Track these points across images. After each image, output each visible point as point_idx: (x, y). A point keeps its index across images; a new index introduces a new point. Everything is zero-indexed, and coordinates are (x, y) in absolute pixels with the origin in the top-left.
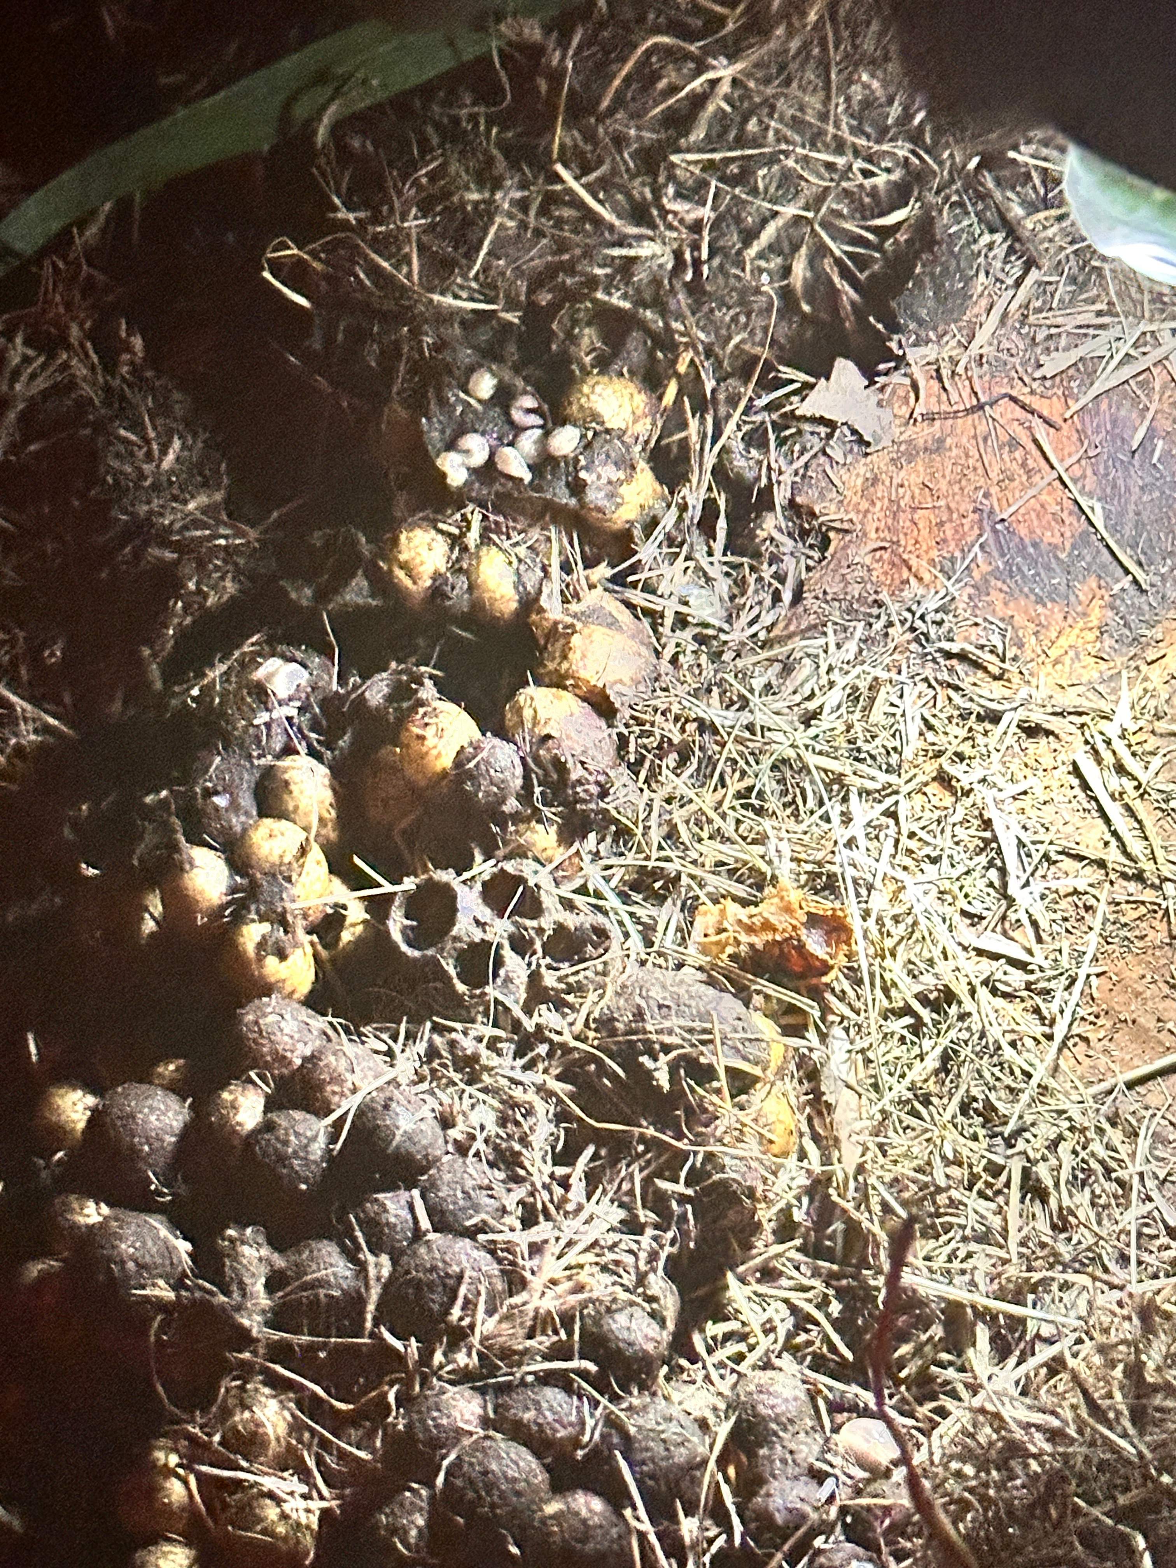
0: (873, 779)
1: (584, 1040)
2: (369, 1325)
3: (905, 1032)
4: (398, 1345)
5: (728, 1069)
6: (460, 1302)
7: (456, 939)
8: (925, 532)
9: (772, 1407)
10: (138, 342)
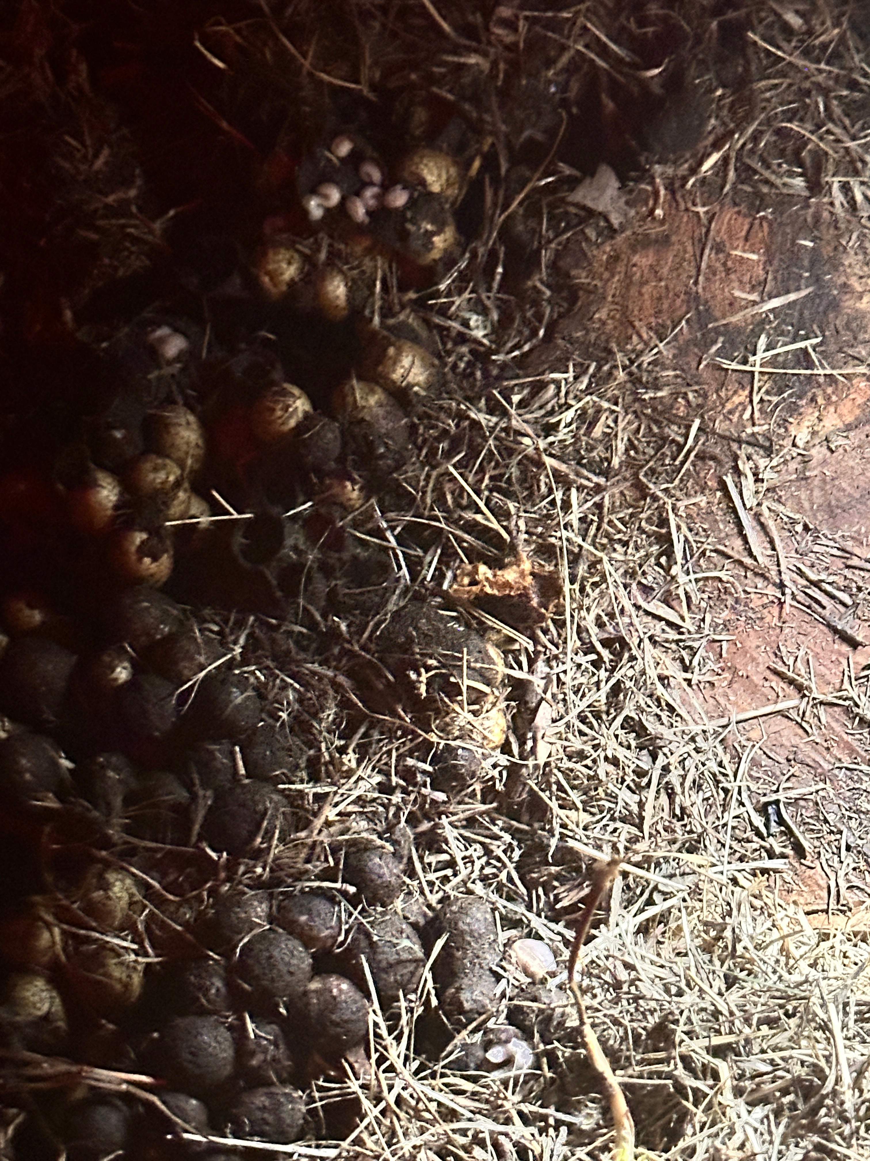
0: (588, 479)
1: (368, 651)
2: (194, 839)
3: (589, 666)
4: (214, 855)
5: (469, 687)
6: (262, 833)
7: (280, 560)
8: (648, 303)
9: (469, 924)
10: (83, 67)
